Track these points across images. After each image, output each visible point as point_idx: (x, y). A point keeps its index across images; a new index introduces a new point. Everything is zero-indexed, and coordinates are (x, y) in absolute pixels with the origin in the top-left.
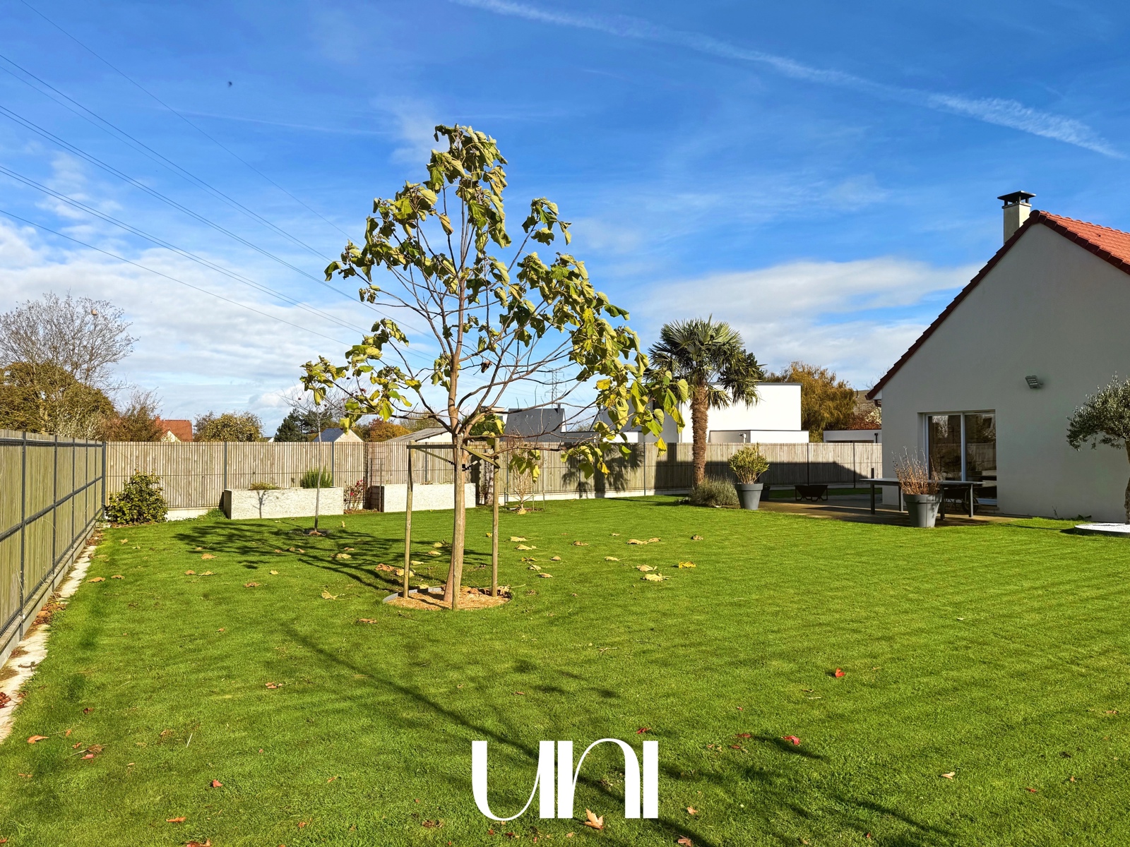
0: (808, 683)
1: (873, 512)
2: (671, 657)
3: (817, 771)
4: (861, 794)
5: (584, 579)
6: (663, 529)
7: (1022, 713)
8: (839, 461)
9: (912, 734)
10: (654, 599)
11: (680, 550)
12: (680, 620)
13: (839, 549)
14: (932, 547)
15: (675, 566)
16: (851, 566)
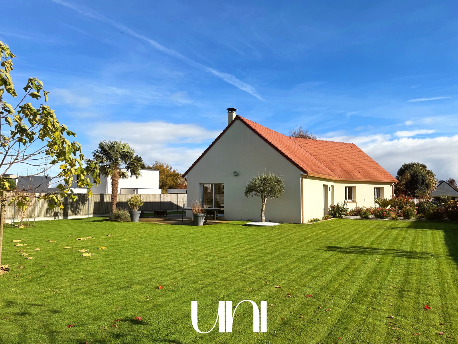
0: (148, 293)
1: (182, 220)
2: (89, 290)
3: (146, 330)
4: (163, 336)
5: (51, 258)
6: (95, 232)
7: (223, 294)
8: (172, 201)
9: (185, 308)
10: (86, 265)
11: (102, 241)
12: (96, 273)
13: (168, 236)
14: (201, 233)
15: (98, 249)
16: (172, 242)
